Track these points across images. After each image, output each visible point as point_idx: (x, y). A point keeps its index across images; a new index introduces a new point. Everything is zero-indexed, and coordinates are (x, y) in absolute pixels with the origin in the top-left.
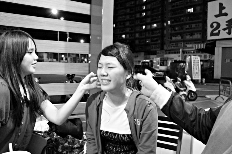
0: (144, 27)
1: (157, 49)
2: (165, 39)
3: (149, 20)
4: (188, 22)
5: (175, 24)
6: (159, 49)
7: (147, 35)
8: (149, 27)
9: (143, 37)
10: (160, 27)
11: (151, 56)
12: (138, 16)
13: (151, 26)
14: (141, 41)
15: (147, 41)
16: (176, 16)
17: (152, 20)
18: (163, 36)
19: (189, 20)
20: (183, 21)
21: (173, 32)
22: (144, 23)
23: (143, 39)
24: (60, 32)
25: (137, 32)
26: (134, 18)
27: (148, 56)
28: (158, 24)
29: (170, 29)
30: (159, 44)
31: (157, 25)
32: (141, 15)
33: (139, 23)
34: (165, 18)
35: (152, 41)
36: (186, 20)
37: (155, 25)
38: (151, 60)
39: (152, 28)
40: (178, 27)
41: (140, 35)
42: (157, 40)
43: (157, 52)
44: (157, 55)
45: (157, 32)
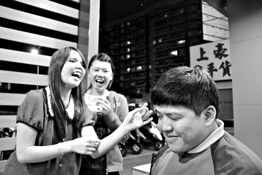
0: (129, 70)
1: (143, 92)
2: (150, 81)
3: (134, 63)
4: (173, 64)
5: (160, 66)
6: (145, 92)
7: (132, 78)
8: (133, 70)
9: (128, 79)
10: (144, 70)
11: (137, 100)
12: (122, 58)
13: (136, 69)
14: (126, 84)
15: (132, 84)
16: (161, 58)
17: (137, 62)
18: (148, 78)
19: (174, 62)
20: (167, 63)
21: (158, 74)
22: (129, 65)
23: (128, 82)
24: (40, 67)
25: (122, 75)
26: (118, 60)
27: (133, 100)
28: (144, 67)
29: (155, 71)
30: (144, 87)
31: (142, 68)
32: (125, 57)
33: (123, 65)
34: (150, 60)
35: (137, 84)
36: (171, 63)
37: (140, 68)
38: (137, 103)
39: (137, 70)
40: (163, 69)
41: (125, 78)
42: (142, 83)
43: (143, 95)
44: (143, 98)
45: (142, 74)
